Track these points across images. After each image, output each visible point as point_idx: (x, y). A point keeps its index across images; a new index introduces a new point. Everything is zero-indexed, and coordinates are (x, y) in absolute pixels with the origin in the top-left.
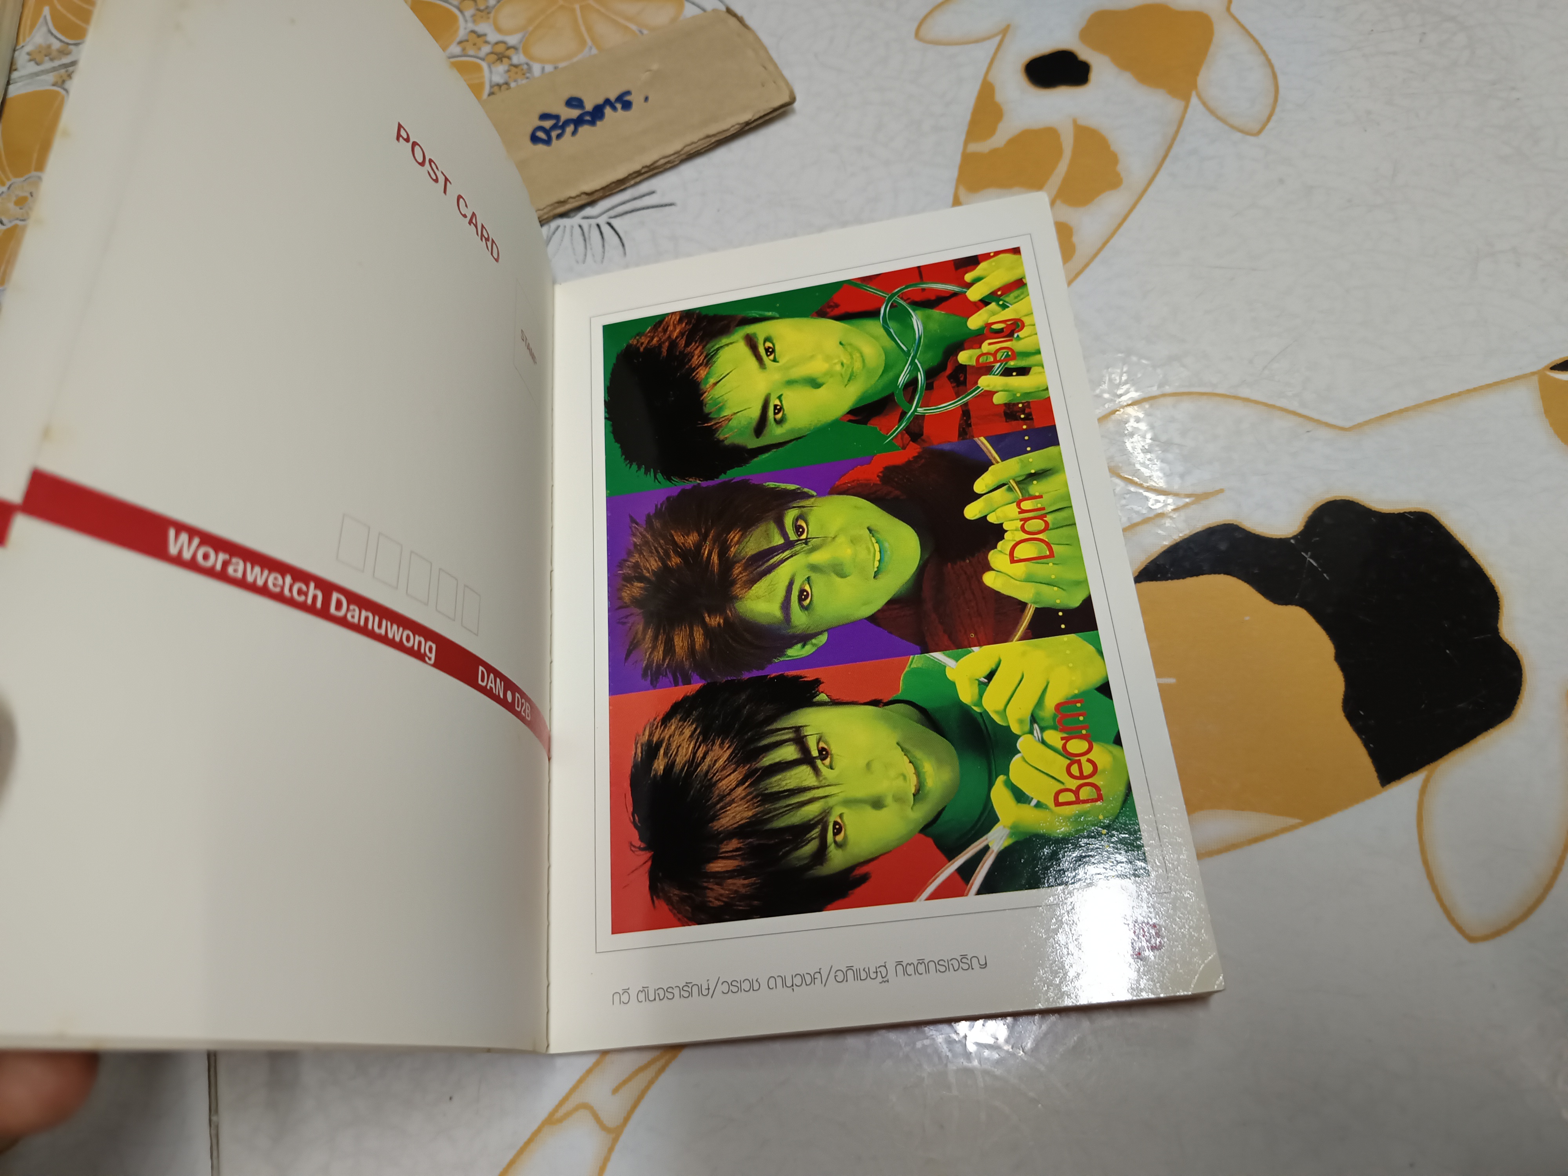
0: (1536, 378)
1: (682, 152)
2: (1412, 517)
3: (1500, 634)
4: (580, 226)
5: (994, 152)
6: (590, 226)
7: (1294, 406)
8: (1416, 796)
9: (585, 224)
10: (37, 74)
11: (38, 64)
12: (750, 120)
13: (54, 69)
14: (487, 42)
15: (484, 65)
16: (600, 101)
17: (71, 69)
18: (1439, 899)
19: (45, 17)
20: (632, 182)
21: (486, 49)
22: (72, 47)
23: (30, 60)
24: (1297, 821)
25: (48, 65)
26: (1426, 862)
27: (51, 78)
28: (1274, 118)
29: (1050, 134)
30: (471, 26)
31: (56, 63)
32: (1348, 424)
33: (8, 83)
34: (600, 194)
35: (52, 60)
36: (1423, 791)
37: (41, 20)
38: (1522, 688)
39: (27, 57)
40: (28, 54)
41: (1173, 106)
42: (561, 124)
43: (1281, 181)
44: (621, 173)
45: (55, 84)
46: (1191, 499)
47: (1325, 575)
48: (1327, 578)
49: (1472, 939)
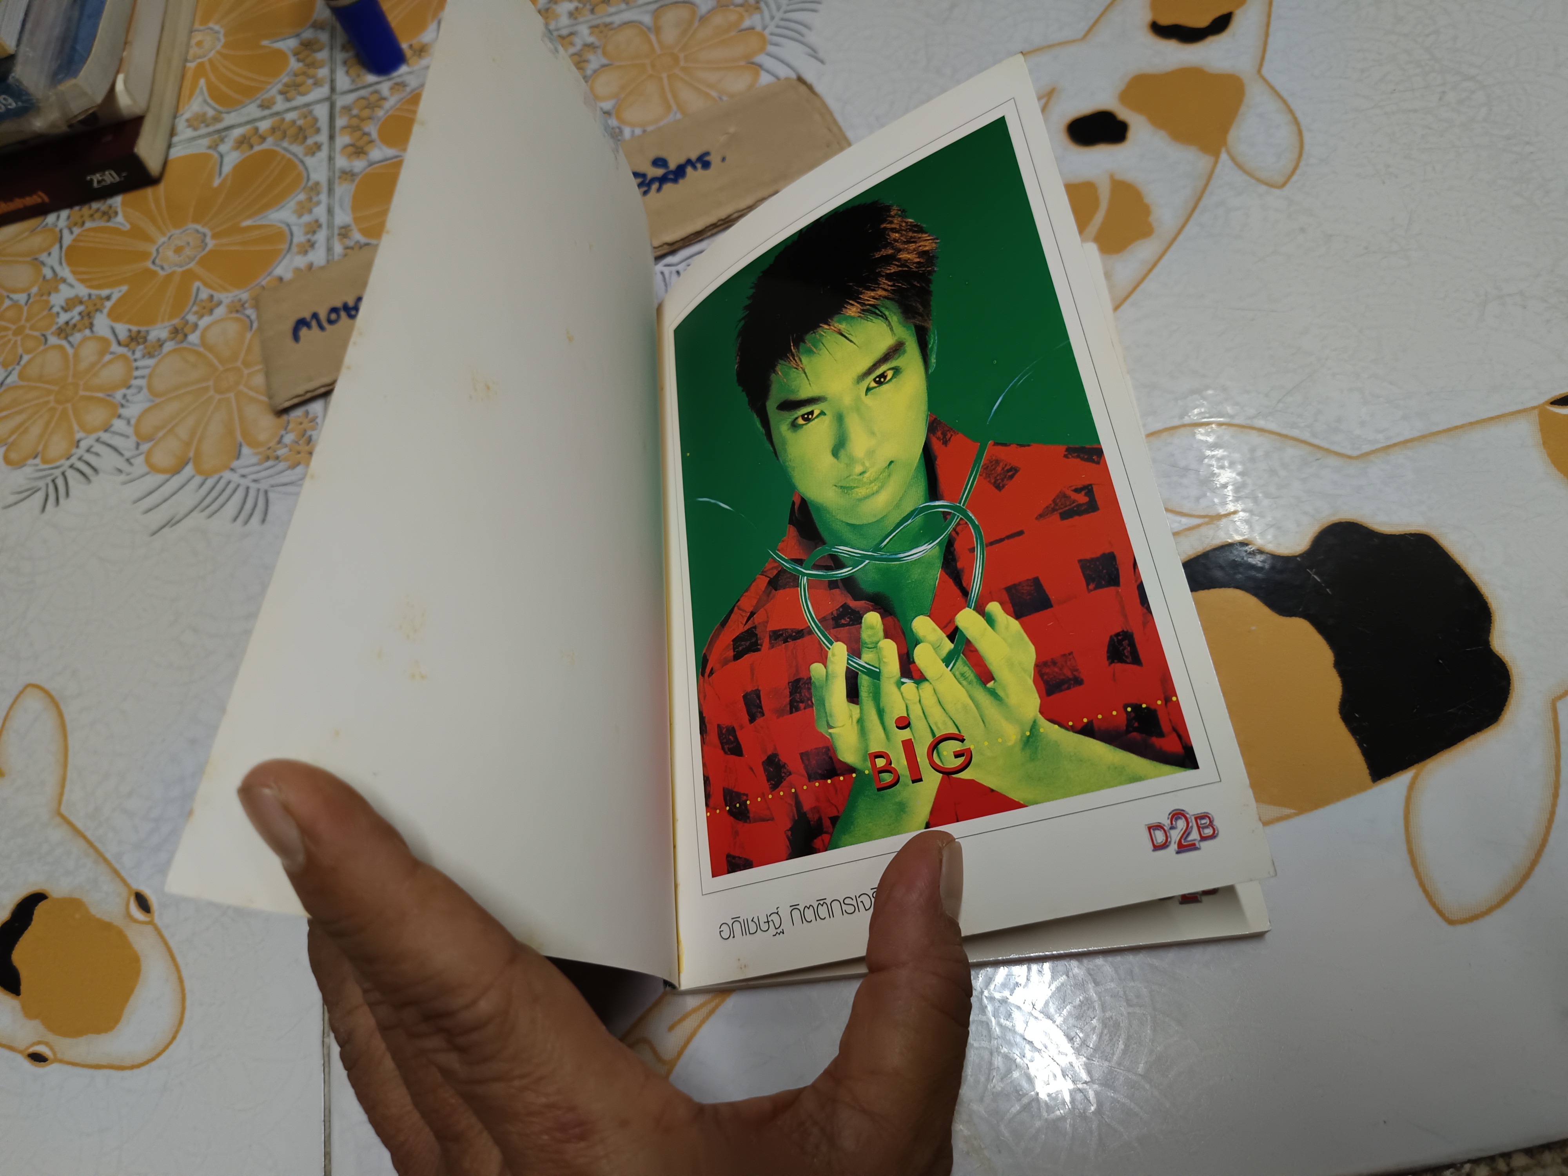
0: (1536, 412)
2: (1412, 538)
4: (662, 273)
6: (671, 273)
7: (1306, 436)
8: (1404, 791)
9: (666, 270)
10: (194, 139)
11: (195, 129)
13: (209, 134)
16: (682, 160)
17: (224, 134)
18: (1422, 885)
19: (202, 89)
20: (709, 234)
22: (224, 115)
23: (189, 126)
24: (1293, 811)
25: (203, 131)
26: (1411, 852)
27: (205, 142)
29: (1089, 188)
31: (211, 129)
32: (1356, 453)
33: (169, 146)
34: (680, 244)
35: (207, 126)
36: (1411, 787)
37: (198, 91)
38: (1510, 695)
39: (185, 124)
40: (188, 120)
41: (1204, 161)
42: (647, 181)
44: (699, 225)
45: (210, 147)
46: (1206, 520)
47: (1328, 590)
48: (1330, 592)
49: (1451, 922)
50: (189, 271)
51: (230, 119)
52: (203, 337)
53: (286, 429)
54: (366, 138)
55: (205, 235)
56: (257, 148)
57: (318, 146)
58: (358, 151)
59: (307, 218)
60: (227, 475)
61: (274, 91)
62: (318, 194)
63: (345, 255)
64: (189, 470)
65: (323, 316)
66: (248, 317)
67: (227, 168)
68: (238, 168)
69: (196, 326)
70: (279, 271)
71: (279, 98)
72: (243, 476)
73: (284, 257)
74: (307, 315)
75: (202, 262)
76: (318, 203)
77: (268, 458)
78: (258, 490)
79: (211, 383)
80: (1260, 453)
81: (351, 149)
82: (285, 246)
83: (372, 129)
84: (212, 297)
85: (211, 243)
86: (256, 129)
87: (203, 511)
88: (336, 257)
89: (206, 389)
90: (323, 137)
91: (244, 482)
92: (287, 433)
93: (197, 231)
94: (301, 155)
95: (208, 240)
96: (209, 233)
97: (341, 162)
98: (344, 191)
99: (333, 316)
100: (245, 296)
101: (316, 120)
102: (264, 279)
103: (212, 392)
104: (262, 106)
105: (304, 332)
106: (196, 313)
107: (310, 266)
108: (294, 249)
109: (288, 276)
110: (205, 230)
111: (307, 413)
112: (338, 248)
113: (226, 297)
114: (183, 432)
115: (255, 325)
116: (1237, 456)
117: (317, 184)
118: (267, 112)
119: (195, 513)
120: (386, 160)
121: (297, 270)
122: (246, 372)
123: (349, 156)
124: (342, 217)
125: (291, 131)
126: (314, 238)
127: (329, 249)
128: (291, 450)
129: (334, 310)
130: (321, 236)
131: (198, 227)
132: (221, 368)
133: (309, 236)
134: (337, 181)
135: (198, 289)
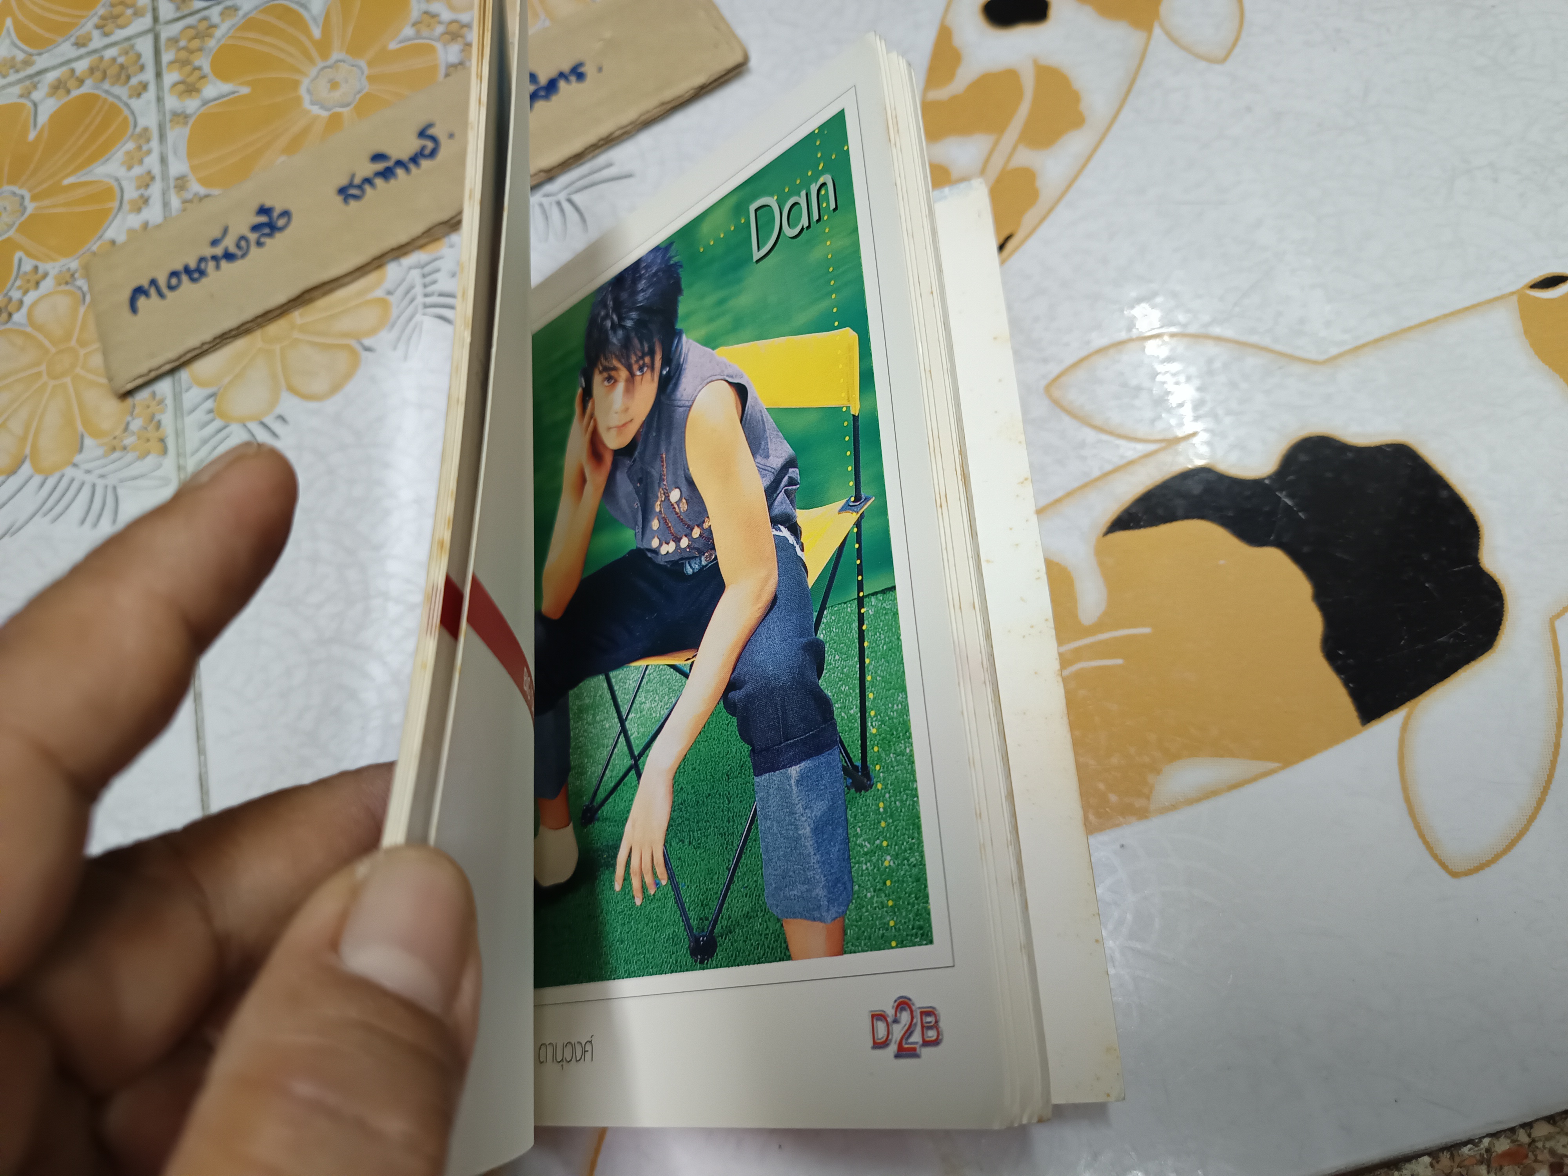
0: (1515, 298)
1: (638, 122)
2: (1389, 449)
3: (1480, 565)
4: (540, 203)
5: (954, 99)
6: (550, 203)
9: (545, 200)
10: (3, 87)
11: (4, 76)
12: (705, 84)
13: (19, 81)
14: (440, 23)
15: (438, 46)
16: (553, 73)
17: (36, 79)
18: (1422, 835)
19: (8, 28)
20: (590, 156)
21: (439, 29)
22: (35, 58)
24: (1277, 765)
25: (13, 77)
26: (1405, 799)
27: (17, 90)
28: (1240, 43)
29: (1010, 76)
30: (424, 7)
31: (22, 74)
35: (17, 71)
36: (1405, 727)
38: (1504, 618)
41: (1136, 38)
43: (1249, 109)
44: (577, 147)
45: (21, 96)
46: (1163, 445)
47: (1300, 514)
48: (1303, 517)
49: (1455, 875)
50: (8, 240)
51: (41, 62)
52: (30, 314)
53: (132, 414)
54: (197, 74)
55: (23, 198)
56: (75, 93)
57: (144, 86)
58: (189, 89)
59: (137, 170)
60: (70, 472)
61: (89, 26)
62: (148, 141)
63: (184, 210)
64: (26, 469)
65: (162, 282)
66: (80, 288)
67: (43, 118)
68: (54, 117)
69: (21, 303)
70: (110, 234)
71: (96, 34)
72: (88, 472)
73: (115, 216)
74: (145, 283)
75: (23, 228)
76: (149, 152)
77: (114, 449)
78: (106, 487)
79: (43, 368)
80: (1217, 365)
81: (181, 87)
82: (116, 204)
83: (204, 62)
84: (36, 268)
85: (31, 207)
86: (73, 71)
87: (45, 515)
88: (174, 213)
89: (39, 375)
90: (149, 75)
91: (90, 479)
92: (133, 419)
93: (14, 194)
94: (125, 97)
95: (27, 202)
96: (28, 196)
97: (171, 102)
98: (177, 135)
99: (174, 281)
100: (74, 265)
101: (139, 56)
102: (95, 243)
103: (45, 378)
104: (78, 44)
105: (142, 301)
106: (19, 288)
107: (145, 225)
108: (126, 207)
109: (121, 238)
110: (24, 192)
111: (154, 394)
112: (175, 202)
113: (53, 268)
114: (16, 426)
115: (88, 298)
116: (1192, 370)
117: (146, 130)
118: (83, 51)
119: (37, 518)
120: (223, 96)
121: (131, 232)
122: (82, 352)
123: (181, 95)
124: (178, 166)
125: (113, 71)
126: (147, 193)
127: (166, 205)
128: (139, 438)
129: (174, 274)
130: (155, 190)
131: (15, 189)
132: (53, 350)
133: (142, 191)
134: (168, 125)
135: (20, 261)
